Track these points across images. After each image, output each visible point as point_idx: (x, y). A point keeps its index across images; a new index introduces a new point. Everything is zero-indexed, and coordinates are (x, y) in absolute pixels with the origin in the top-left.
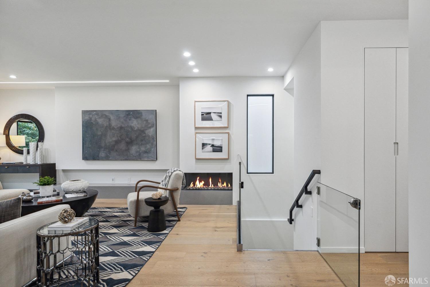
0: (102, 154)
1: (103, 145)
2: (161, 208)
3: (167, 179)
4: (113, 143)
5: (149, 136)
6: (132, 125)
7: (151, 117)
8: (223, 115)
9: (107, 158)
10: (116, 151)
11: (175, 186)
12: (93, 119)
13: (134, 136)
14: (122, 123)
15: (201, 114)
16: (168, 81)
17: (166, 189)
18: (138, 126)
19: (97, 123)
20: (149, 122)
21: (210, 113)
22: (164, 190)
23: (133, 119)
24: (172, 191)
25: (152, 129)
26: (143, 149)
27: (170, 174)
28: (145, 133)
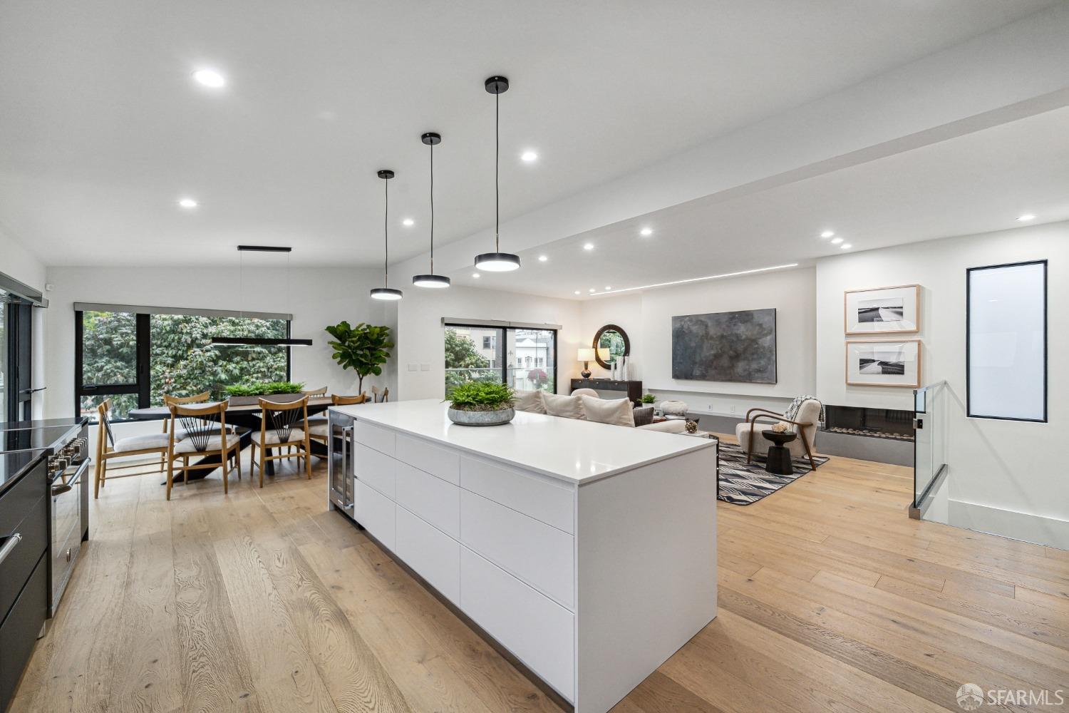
0: (697, 372)
1: (698, 360)
2: (786, 445)
3: (795, 410)
4: (712, 357)
5: (764, 348)
6: (739, 332)
7: (767, 320)
8: (904, 311)
9: (703, 377)
10: (716, 368)
11: (806, 421)
12: (686, 326)
13: (740, 348)
14: (724, 330)
15: (857, 311)
16: (796, 265)
17: (794, 423)
18: (747, 333)
19: (691, 332)
20: (764, 326)
21: (877, 309)
22: (789, 424)
23: (740, 324)
24: (802, 427)
25: (769, 338)
26: (754, 366)
27: (799, 403)
28: (757, 344)
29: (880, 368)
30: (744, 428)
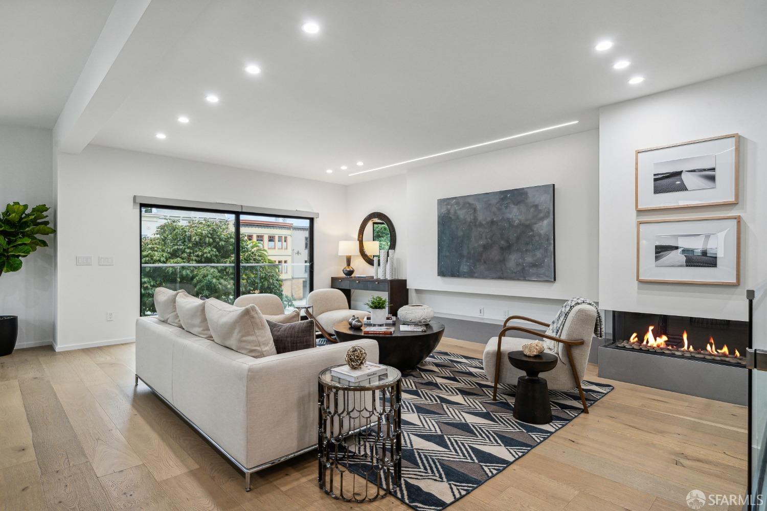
0: (464, 268)
1: (465, 252)
2: (541, 375)
3: (562, 319)
4: (481, 249)
5: (540, 235)
6: (511, 216)
7: (543, 200)
8: (718, 174)
9: (471, 275)
10: (485, 262)
11: (576, 336)
12: (452, 211)
13: (513, 236)
14: (495, 214)
15: (653, 177)
16: (576, 122)
17: (559, 341)
18: (519, 217)
19: (458, 217)
20: (540, 208)
21: (678, 174)
22: (553, 342)
23: (512, 206)
24: (569, 346)
25: (545, 222)
26: (529, 259)
27: (567, 309)
28: (532, 230)
29: (683, 259)
30: (492, 345)
